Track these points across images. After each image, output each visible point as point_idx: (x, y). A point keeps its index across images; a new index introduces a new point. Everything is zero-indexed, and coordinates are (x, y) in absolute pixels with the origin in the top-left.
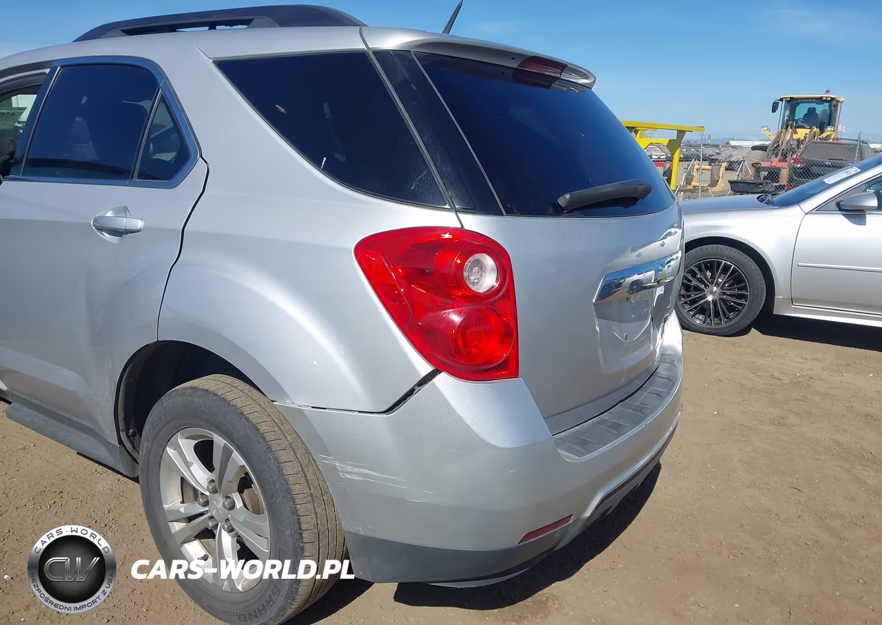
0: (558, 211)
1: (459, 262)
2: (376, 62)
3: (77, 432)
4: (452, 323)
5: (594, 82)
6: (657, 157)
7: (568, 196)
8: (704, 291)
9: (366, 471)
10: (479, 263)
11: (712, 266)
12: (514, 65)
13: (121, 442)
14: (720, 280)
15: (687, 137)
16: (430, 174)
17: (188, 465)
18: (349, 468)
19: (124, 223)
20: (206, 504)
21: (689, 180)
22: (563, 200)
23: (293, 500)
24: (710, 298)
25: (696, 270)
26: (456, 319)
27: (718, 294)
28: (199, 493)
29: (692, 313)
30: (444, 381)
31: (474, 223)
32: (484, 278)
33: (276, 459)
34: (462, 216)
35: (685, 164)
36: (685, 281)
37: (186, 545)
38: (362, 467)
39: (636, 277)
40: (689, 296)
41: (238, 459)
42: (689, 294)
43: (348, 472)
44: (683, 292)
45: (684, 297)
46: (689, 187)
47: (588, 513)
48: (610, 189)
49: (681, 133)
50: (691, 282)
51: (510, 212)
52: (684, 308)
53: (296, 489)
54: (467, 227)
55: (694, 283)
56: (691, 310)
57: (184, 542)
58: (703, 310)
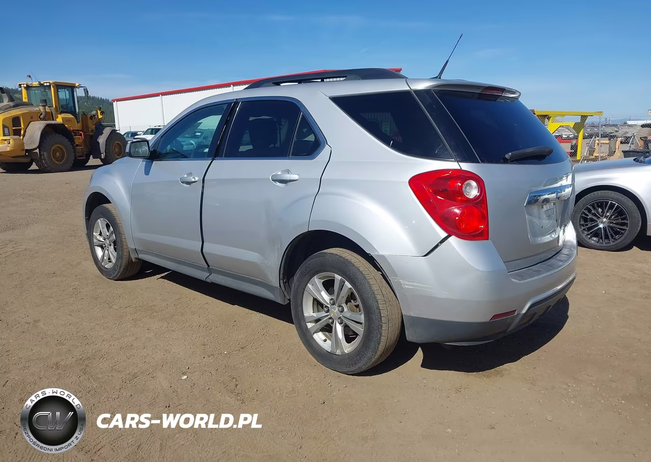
0: (506, 161)
1: (460, 185)
2: (415, 96)
3: (252, 285)
4: (456, 214)
5: (520, 95)
6: (566, 136)
7: (510, 154)
8: (597, 221)
9: (415, 284)
10: (469, 185)
11: (602, 205)
12: (479, 91)
13: (280, 286)
14: (608, 214)
15: (589, 120)
16: (444, 145)
17: (319, 292)
18: (407, 283)
19: (288, 177)
20: (328, 311)
21: (592, 151)
22: (508, 156)
23: (377, 302)
24: (601, 226)
25: (591, 208)
26: (457, 211)
27: (607, 223)
28: (324, 306)
29: (589, 236)
30: (453, 240)
31: (465, 166)
32: (472, 191)
33: (368, 283)
34: (460, 164)
35: (587, 141)
36: (583, 215)
37: (315, 334)
38: (414, 282)
39: (546, 196)
40: (587, 225)
41: (348, 285)
42: (586, 223)
43: (406, 285)
44: (582, 222)
45: (583, 226)
46: (591, 157)
47: (524, 311)
48: (531, 150)
49: (584, 117)
50: (588, 216)
51: (483, 162)
52: (583, 233)
53: (378, 297)
54: (463, 169)
55: (590, 216)
56: (588, 235)
57: (314, 333)
58: (596, 234)
